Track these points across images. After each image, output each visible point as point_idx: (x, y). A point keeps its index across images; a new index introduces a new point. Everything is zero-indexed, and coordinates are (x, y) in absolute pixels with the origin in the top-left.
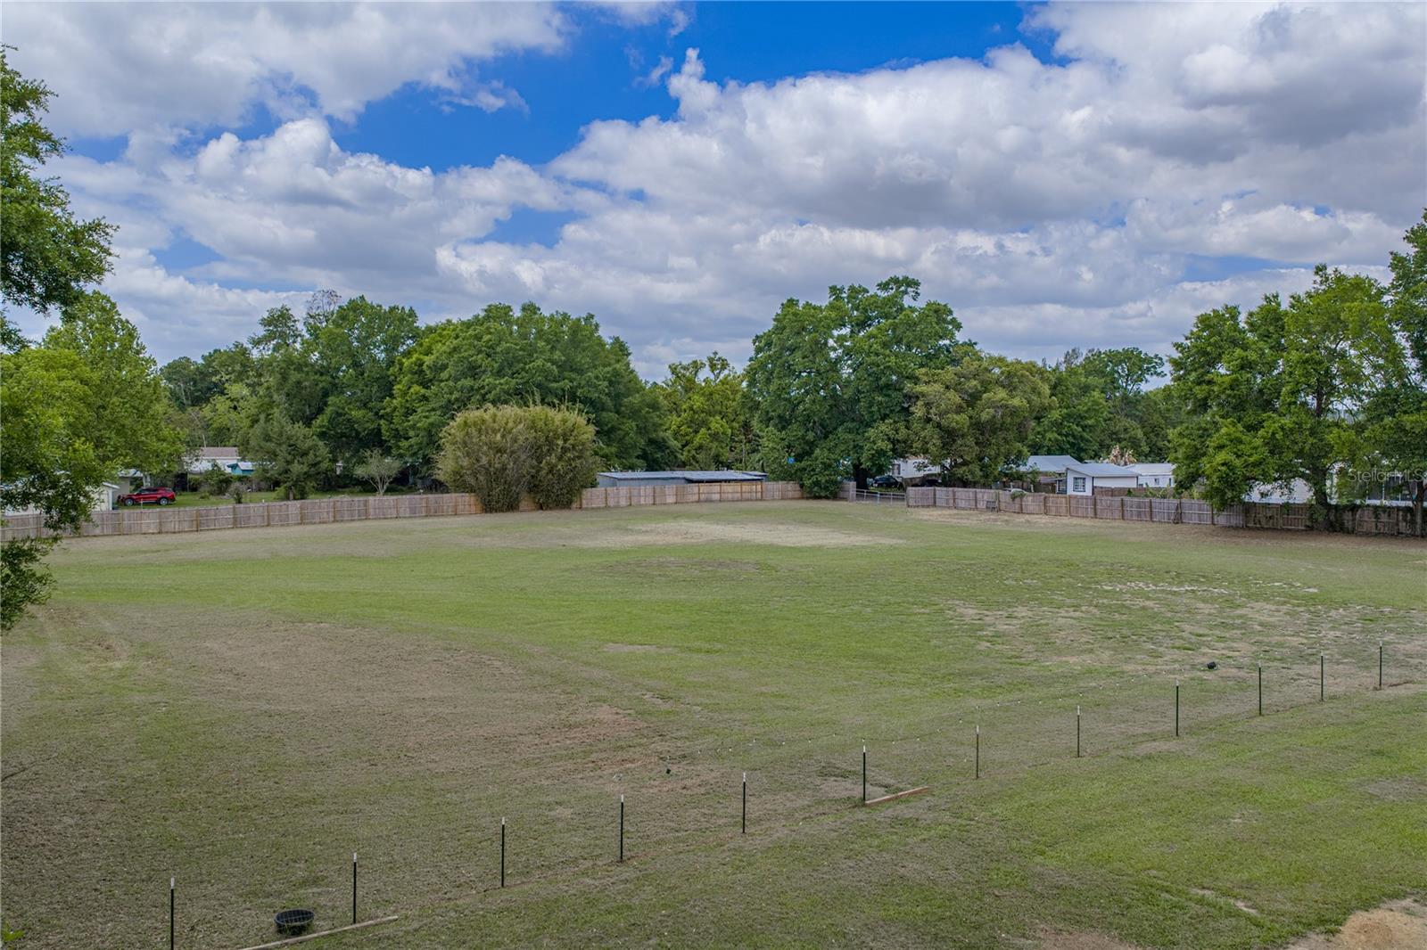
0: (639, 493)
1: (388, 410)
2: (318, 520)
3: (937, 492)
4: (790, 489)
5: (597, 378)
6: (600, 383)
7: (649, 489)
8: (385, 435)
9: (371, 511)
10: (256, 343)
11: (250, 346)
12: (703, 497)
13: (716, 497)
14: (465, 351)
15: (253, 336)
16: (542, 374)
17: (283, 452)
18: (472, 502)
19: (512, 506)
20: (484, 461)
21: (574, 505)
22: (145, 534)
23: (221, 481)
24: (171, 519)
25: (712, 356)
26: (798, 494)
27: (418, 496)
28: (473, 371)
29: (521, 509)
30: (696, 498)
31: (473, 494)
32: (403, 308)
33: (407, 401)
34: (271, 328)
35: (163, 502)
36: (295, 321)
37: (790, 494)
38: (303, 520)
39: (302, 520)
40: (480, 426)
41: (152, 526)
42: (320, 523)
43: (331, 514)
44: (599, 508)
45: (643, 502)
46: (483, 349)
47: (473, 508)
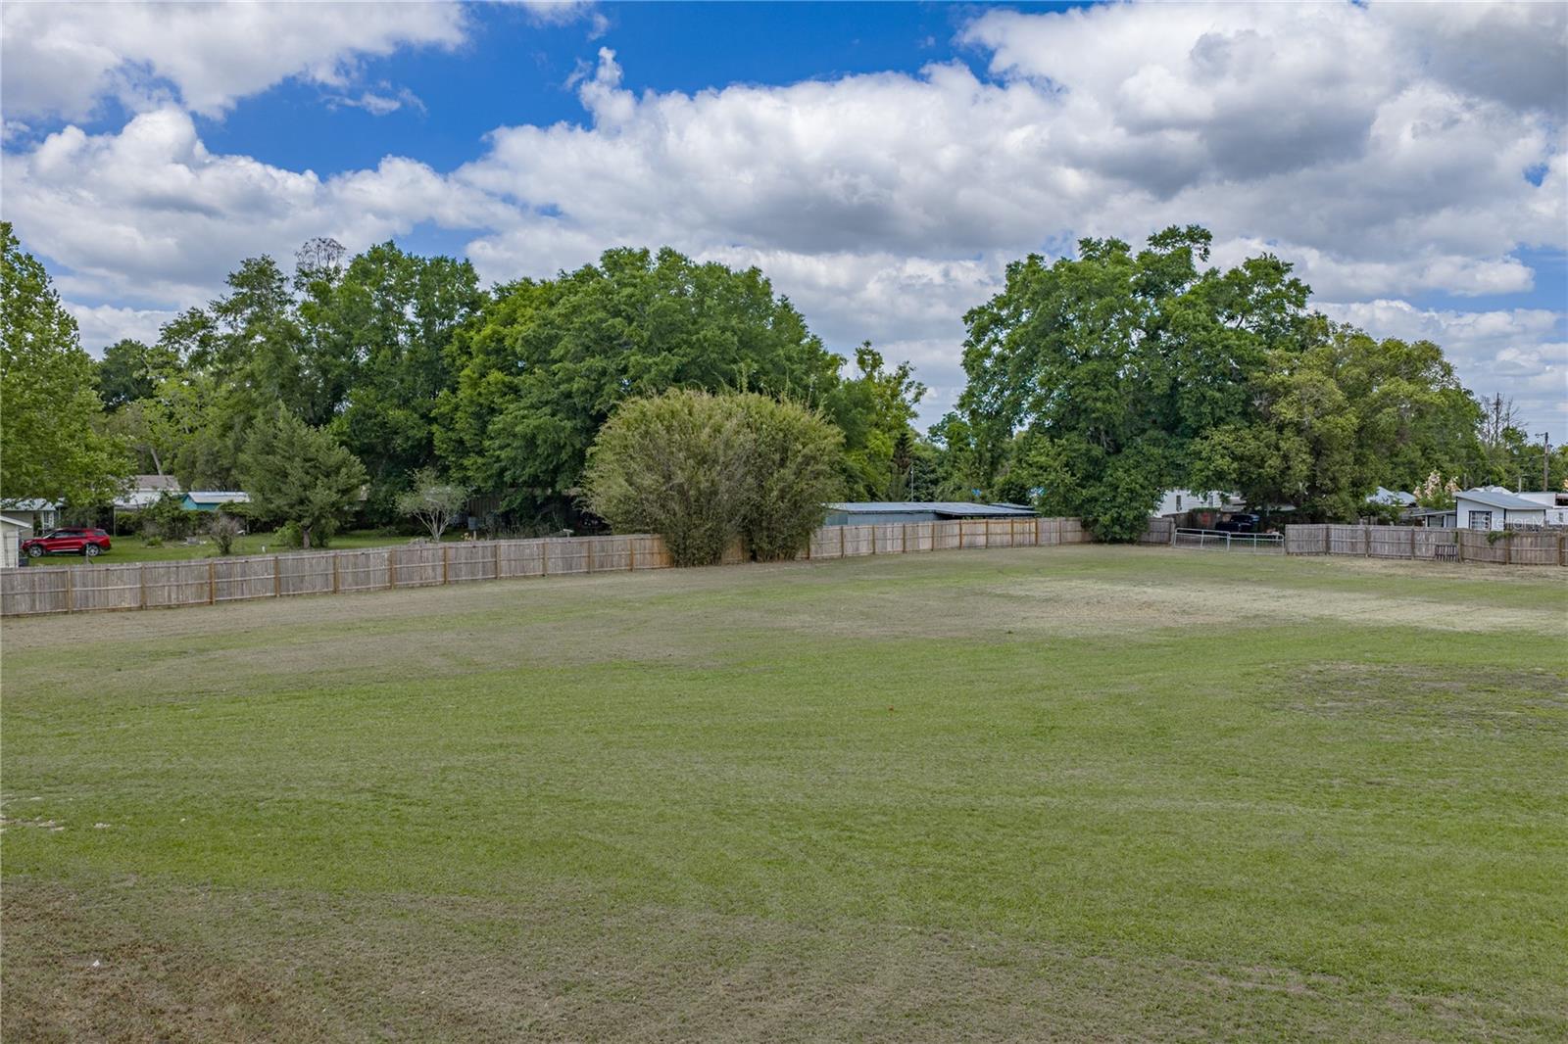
0: (885, 533)
1: (444, 409)
2: (417, 582)
3: (1333, 533)
4: (1069, 528)
5: (789, 359)
6: (795, 367)
7: (898, 526)
8: (440, 446)
9: (504, 564)
10: (224, 310)
11: (213, 315)
12: (965, 540)
13: (981, 540)
14: (590, 313)
15: (219, 300)
16: (716, 349)
17: (296, 471)
18: (656, 550)
19: (715, 558)
20: (680, 478)
21: (800, 554)
22: (114, 610)
23: (174, 520)
24: (163, 581)
25: (863, 347)
26: (1078, 536)
27: (560, 540)
28: (607, 343)
29: (724, 559)
30: (956, 542)
31: (657, 536)
32: (454, 261)
33: (480, 394)
34: (245, 290)
35: (92, 551)
36: (282, 280)
37: (1070, 536)
38: (393, 582)
39: (391, 581)
40: (669, 420)
41: (127, 595)
42: (422, 586)
43: (440, 571)
44: (832, 559)
45: (889, 549)
46: (623, 307)
47: (657, 558)
